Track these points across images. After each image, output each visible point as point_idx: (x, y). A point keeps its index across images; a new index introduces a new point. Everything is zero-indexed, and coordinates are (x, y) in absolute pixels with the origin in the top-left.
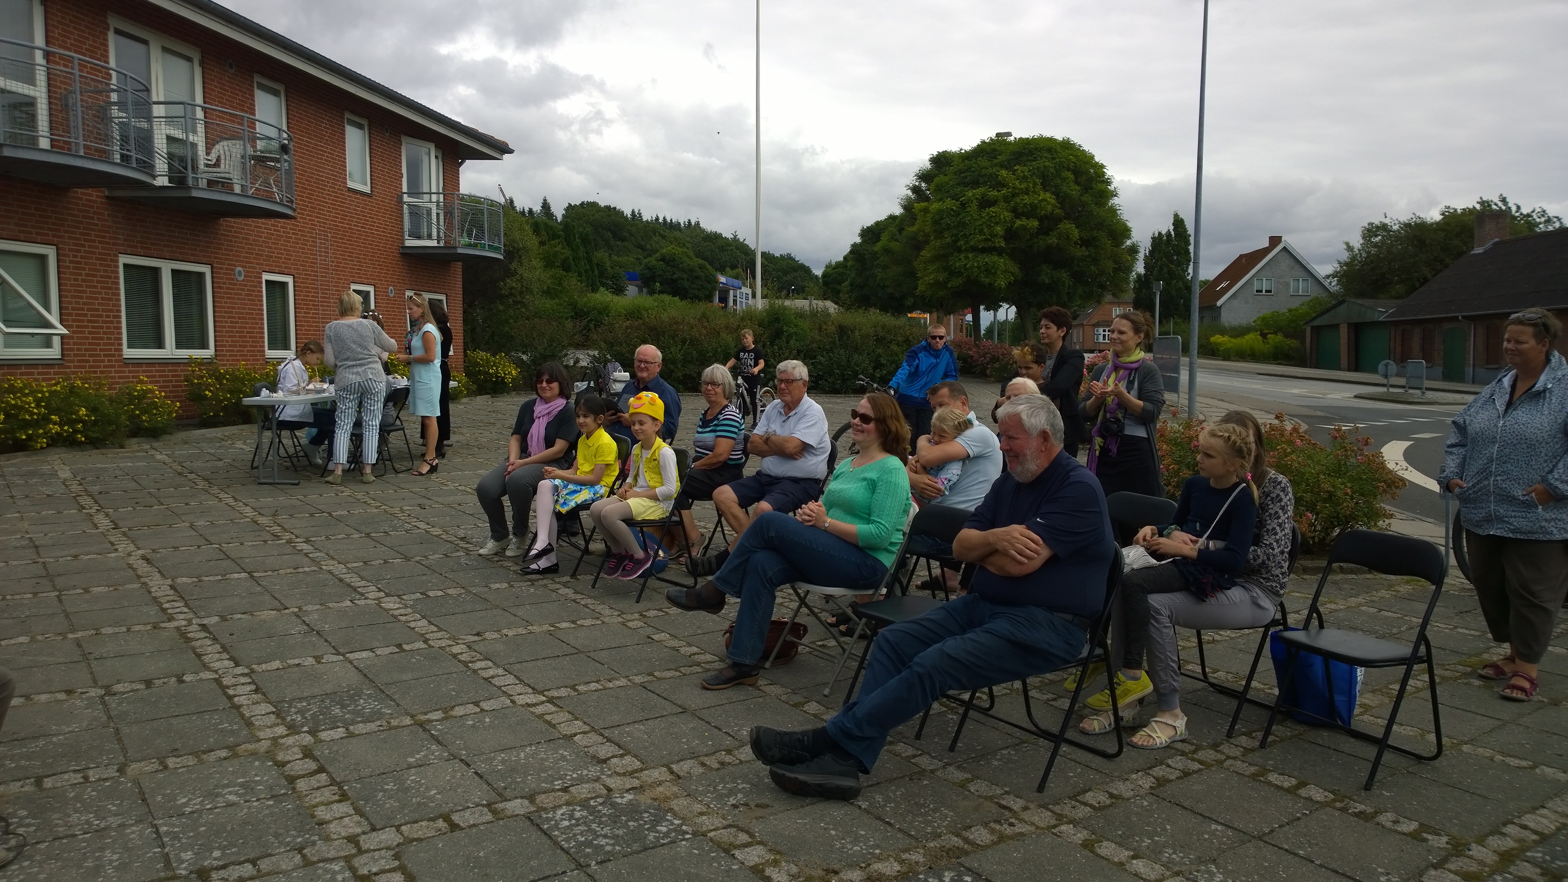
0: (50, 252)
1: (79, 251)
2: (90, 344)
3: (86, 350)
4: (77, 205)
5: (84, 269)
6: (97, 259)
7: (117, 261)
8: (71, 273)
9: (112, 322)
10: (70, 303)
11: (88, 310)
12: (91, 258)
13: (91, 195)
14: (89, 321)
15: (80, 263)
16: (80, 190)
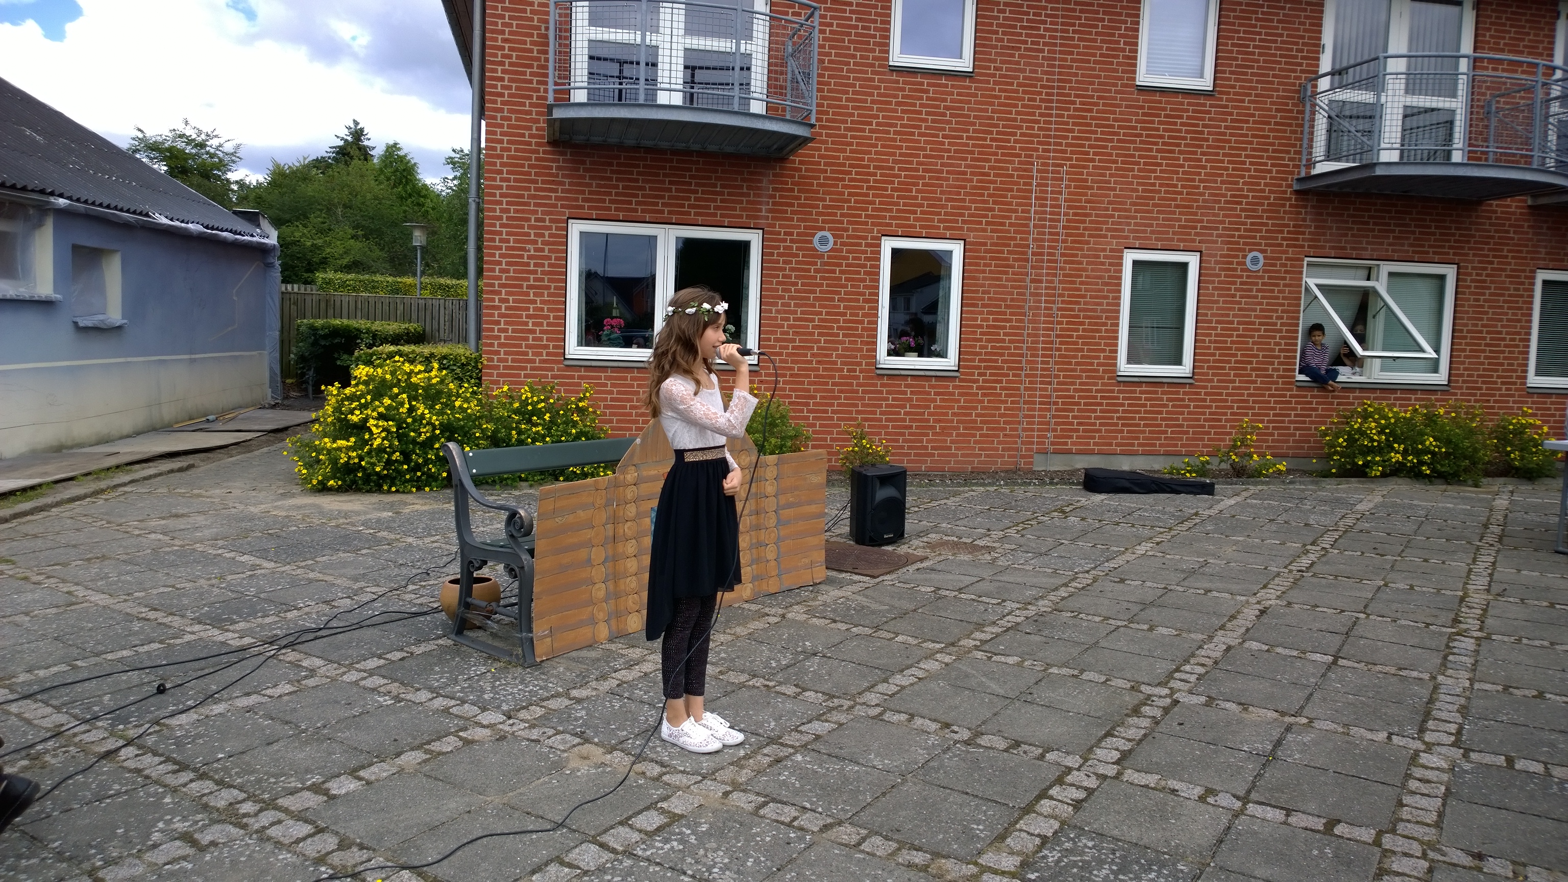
0: (1450, 272)
1: (1485, 269)
2: (1484, 370)
3: (1479, 376)
4: (1490, 218)
5: (1489, 288)
6: (1507, 276)
7: (1534, 278)
8: (1471, 293)
9: (1517, 346)
10: (1466, 325)
11: (1488, 332)
12: (1500, 276)
13: (1509, 206)
14: (1487, 345)
15: (1484, 281)
16: (1495, 203)
